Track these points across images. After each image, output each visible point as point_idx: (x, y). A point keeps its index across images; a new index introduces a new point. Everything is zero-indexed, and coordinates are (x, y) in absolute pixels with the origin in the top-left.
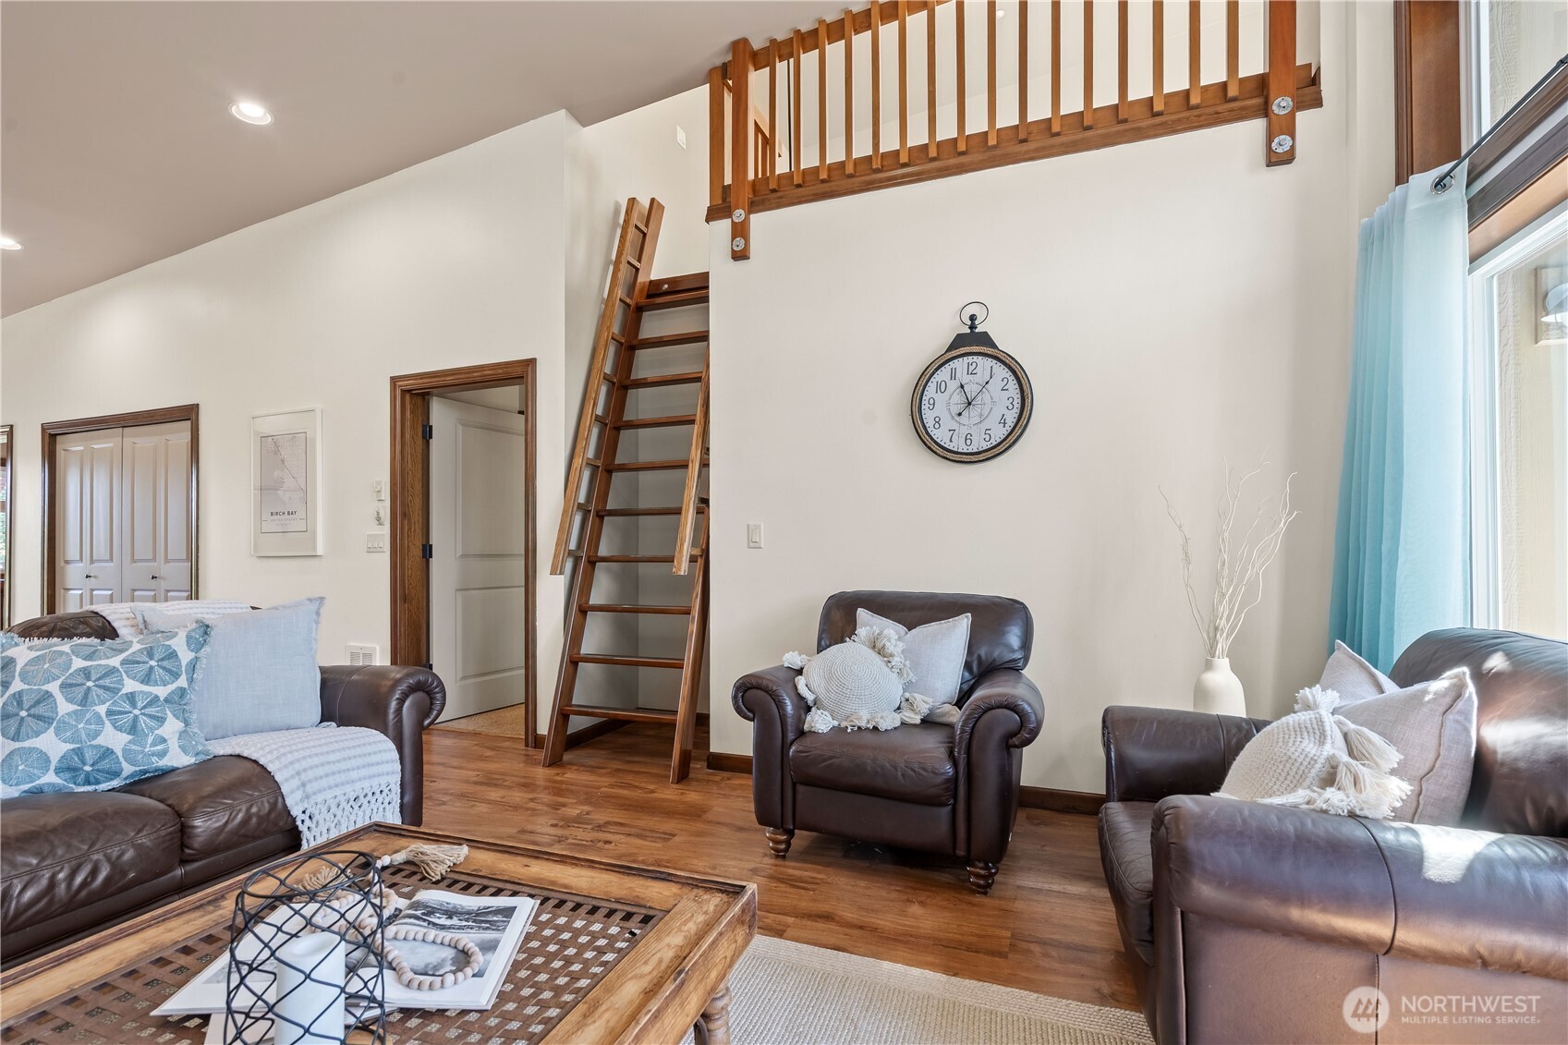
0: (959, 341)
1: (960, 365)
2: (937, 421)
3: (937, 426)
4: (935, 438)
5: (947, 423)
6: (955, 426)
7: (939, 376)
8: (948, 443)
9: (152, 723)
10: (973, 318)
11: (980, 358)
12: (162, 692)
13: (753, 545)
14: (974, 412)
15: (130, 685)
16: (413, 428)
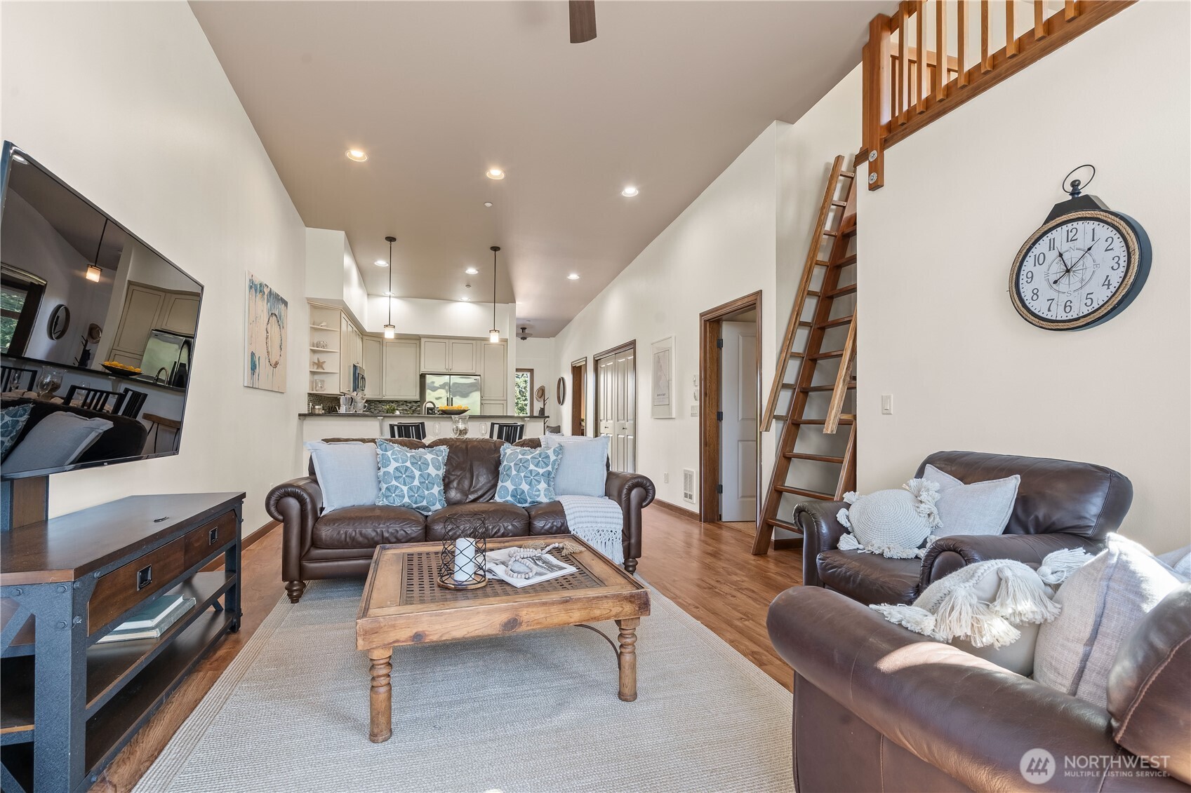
0: (1059, 210)
1: (1059, 235)
2: (1035, 293)
3: (1035, 297)
4: (1032, 309)
5: (1046, 292)
6: (1053, 295)
7: (1037, 250)
8: (1046, 312)
9: (536, 483)
10: (1075, 184)
11: (1080, 223)
12: (541, 471)
13: (886, 412)
14: (1075, 278)
15: (532, 467)
16: (710, 342)
